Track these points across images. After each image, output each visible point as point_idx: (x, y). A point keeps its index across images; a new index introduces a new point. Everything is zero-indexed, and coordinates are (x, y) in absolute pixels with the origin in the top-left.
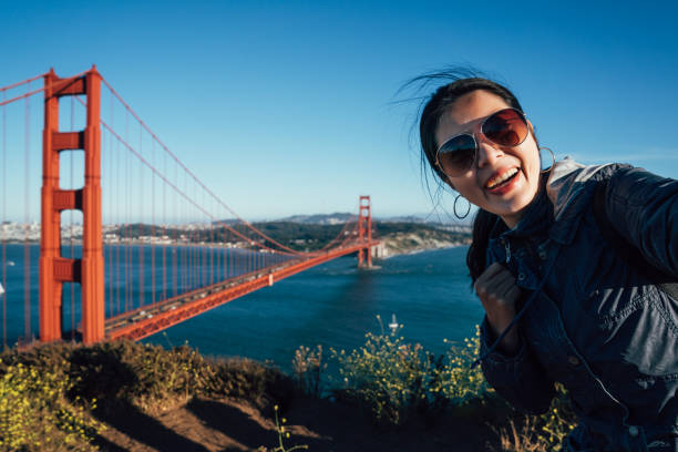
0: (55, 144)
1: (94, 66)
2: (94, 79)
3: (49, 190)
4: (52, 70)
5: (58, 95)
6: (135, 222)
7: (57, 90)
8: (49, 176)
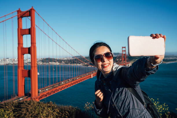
0: (21, 33)
1: (32, 7)
2: (33, 11)
3: (20, 47)
4: (19, 9)
5: (22, 17)
6: (47, 57)
7: (21, 15)
8: (20, 43)
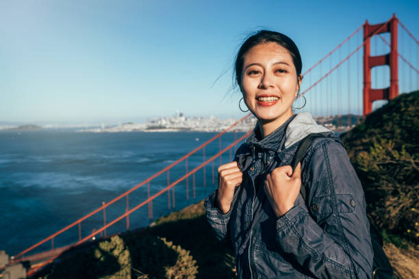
0: (370, 63)
1: (394, 15)
2: (395, 22)
3: (367, 89)
4: (367, 21)
5: (371, 35)
7: (370, 31)
8: (366, 82)
